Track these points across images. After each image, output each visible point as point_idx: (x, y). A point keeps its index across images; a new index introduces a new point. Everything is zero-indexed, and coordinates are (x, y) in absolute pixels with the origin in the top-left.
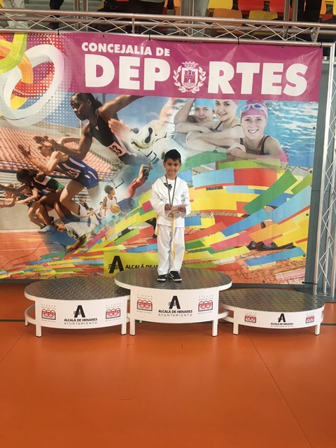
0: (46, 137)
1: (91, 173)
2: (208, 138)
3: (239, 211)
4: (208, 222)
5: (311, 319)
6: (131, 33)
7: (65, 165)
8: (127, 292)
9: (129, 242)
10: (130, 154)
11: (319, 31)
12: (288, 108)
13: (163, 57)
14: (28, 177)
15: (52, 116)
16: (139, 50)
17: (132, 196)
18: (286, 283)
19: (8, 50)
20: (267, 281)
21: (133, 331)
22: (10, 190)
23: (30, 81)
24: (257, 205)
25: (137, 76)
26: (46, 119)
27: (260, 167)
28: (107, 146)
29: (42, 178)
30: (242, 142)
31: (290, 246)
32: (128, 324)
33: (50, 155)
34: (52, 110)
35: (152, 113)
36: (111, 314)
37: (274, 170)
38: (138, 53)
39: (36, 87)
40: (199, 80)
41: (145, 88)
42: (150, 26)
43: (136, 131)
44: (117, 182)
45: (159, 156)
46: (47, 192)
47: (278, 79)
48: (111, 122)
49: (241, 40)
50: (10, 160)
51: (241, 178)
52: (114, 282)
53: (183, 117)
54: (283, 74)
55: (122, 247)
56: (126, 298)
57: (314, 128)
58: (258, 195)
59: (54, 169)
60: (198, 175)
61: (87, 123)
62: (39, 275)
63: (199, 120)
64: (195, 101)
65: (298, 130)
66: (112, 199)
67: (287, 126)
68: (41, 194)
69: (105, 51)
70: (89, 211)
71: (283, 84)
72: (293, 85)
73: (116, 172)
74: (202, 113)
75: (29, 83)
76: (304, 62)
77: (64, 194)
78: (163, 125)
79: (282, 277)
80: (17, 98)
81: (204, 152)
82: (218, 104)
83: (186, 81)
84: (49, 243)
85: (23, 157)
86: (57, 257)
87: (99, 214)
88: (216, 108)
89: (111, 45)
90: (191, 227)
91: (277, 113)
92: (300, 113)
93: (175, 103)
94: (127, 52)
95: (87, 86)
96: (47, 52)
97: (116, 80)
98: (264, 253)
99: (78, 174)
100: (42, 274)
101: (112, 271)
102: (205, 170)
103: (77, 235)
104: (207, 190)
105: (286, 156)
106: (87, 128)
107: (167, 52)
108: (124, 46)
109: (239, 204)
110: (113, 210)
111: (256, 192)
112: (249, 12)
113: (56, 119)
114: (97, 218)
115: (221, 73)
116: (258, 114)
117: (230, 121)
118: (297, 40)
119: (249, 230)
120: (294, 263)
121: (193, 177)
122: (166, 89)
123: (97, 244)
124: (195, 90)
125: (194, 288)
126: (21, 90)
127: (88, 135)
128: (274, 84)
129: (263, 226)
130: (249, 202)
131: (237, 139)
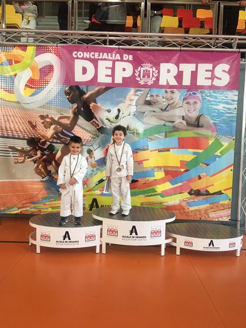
0: (47, 116)
2: (159, 116)
4: (160, 175)
5: (233, 244)
6: (106, 45)
7: (59, 134)
8: (100, 223)
10: (105, 127)
11: (238, 41)
12: (216, 95)
13: (128, 61)
14: (34, 142)
15: (52, 101)
16: (112, 56)
17: (106, 156)
18: (217, 220)
19: (23, 57)
20: (203, 218)
21: (104, 251)
22: (22, 151)
23: (37, 78)
24: (195, 163)
25: (110, 74)
26: (47, 103)
27: (197, 136)
28: (89, 121)
29: (44, 143)
30: (183, 118)
31: (220, 193)
32: (101, 246)
33: (50, 128)
34: (52, 97)
35: (120, 99)
36: (89, 238)
37: (207, 138)
38: (111, 58)
39: (42, 82)
40: (153, 76)
41: (115, 82)
42: (119, 40)
43: (109, 111)
44: (95, 146)
46: (47, 153)
47: (209, 74)
48: (92, 105)
49: (182, 48)
50: (23, 131)
51: (183, 144)
52: (92, 216)
53: (142, 101)
54: (212, 71)
55: (98, 192)
56: (99, 227)
57: (235, 109)
58: (196, 156)
59: (53, 137)
60: (153, 141)
61: (75, 105)
62: (40, 211)
63: (153, 104)
64: (150, 90)
65: (224, 110)
66: (91, 158)
67: (215, 107)
68: (43, 155)
69: (88, 57)
71: (212, 78)
72: (220, 79)
73: (95, 139)
74: (155, 99)
75: (37, 79)
76: (227, 63)
77: (59, 154)
78: (128, 107)
79: (214, 215)
80: (28, 89)
82: (166, 92)
83: (144, 76)
84: (48, 189)
85: (31, 129)
86: (53, 198)
88: (165, 95)
89: (93, 53)
90: (147, 178)
91: (208, 98)
92: (225, 98)
93: (136, 91)
94: (103, 58)
95: (76, 81)
96: (49, 58)
97: (96, 77)
98: (201, 198)
99: (69, 141)
100: (42, 211)
102: (157, 138)
104: (159, 152)
105: (215, 128)
106: (75, 109)
107: (131, 58)
108: (101, 54)
109: (182, 162)
110: (93, 166)
111: (194, 153)
112: (189, 28)
113: (54, 104)
115: (169, 71)
116: (195, 99)
117: (175, 104)
118: (222, 48)
119: (190, 181)
120: (223, 205)
121: (149, 143)
122: (130, 82)
124: (150, 83)
125: (148, 220)
126: (31, 84)
127: (76, 114)
128: (206, 78)
129: (200, 178)
130: (189, 160)
131: (180, 116)
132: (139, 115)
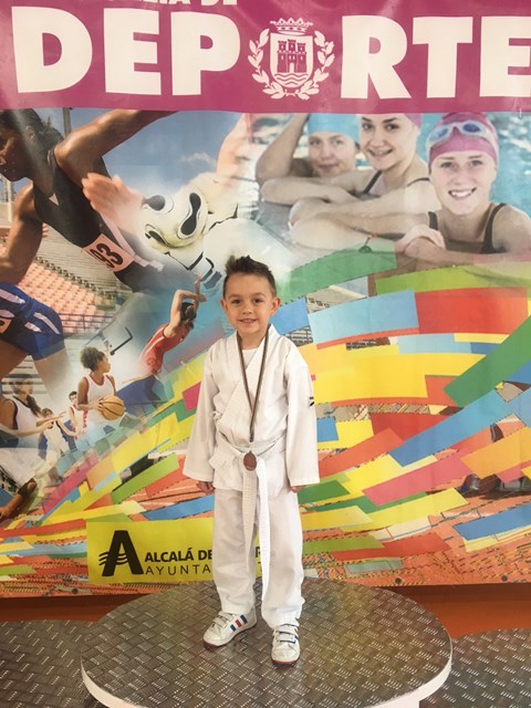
1: (43, 318)
2: (347, 215)
3: (432, 399)
4: (356, 431)
9: (152, 492)
10: (144, 264)
13: (219, 9)
17: (155, 371)
20: (514, 577)
24: (476, 383)
25: (155, 62)
27: (483, 284)
28: (82, 245)
30: (433, 221)
35: (197, 156)
37: (519, 290)
40: (317, 64)
41: (176, 92)
43: (158, 204)
44: (114, 338)
45: (221, 268)
47: (523, 56)
48: (89, 182)
51: (435, 315)
53: (280, 163)
55: (132, 507)
58: (481, 357)
60: (325, 312)
61: (26, 186)
63: (320, 171)
64: (308, 119)
66: (101, 383)
70: (41, 419)
73: (110, 313)
74: (327, 154)
78: (228, 185)
81: (336, 253)
82: (369, 126)
83: (282, 68)
87: (68, 425)
88: (363, 138)
93: (256, 126)
97: (98, 71)
98: (503, 504)
99: (7, 323)
101: (108, 571)
102: (342, 299)
103: (12, 482)
104: (348, 348)
106: (26, 201)
109: (431, 381)
110: (108, 412)
111: (476, 348)
114: (65, 436)
116: (472, 148)
117: (401, 170)
119: (462, 446)
121: (312, 318)
122: (230, 91)
123: (67, 503)
124: (307, 90)
128: (512, 71)
129: (497, 434)
130: (459, 374)
131: (421, 215)
132: (271, 215)
